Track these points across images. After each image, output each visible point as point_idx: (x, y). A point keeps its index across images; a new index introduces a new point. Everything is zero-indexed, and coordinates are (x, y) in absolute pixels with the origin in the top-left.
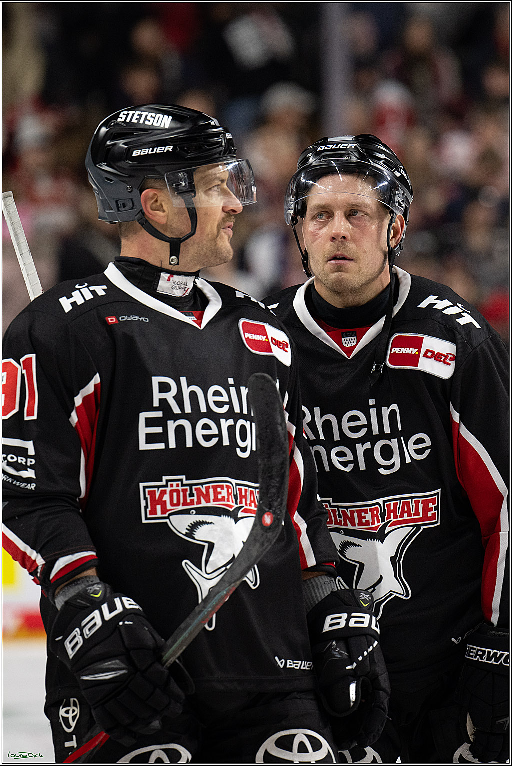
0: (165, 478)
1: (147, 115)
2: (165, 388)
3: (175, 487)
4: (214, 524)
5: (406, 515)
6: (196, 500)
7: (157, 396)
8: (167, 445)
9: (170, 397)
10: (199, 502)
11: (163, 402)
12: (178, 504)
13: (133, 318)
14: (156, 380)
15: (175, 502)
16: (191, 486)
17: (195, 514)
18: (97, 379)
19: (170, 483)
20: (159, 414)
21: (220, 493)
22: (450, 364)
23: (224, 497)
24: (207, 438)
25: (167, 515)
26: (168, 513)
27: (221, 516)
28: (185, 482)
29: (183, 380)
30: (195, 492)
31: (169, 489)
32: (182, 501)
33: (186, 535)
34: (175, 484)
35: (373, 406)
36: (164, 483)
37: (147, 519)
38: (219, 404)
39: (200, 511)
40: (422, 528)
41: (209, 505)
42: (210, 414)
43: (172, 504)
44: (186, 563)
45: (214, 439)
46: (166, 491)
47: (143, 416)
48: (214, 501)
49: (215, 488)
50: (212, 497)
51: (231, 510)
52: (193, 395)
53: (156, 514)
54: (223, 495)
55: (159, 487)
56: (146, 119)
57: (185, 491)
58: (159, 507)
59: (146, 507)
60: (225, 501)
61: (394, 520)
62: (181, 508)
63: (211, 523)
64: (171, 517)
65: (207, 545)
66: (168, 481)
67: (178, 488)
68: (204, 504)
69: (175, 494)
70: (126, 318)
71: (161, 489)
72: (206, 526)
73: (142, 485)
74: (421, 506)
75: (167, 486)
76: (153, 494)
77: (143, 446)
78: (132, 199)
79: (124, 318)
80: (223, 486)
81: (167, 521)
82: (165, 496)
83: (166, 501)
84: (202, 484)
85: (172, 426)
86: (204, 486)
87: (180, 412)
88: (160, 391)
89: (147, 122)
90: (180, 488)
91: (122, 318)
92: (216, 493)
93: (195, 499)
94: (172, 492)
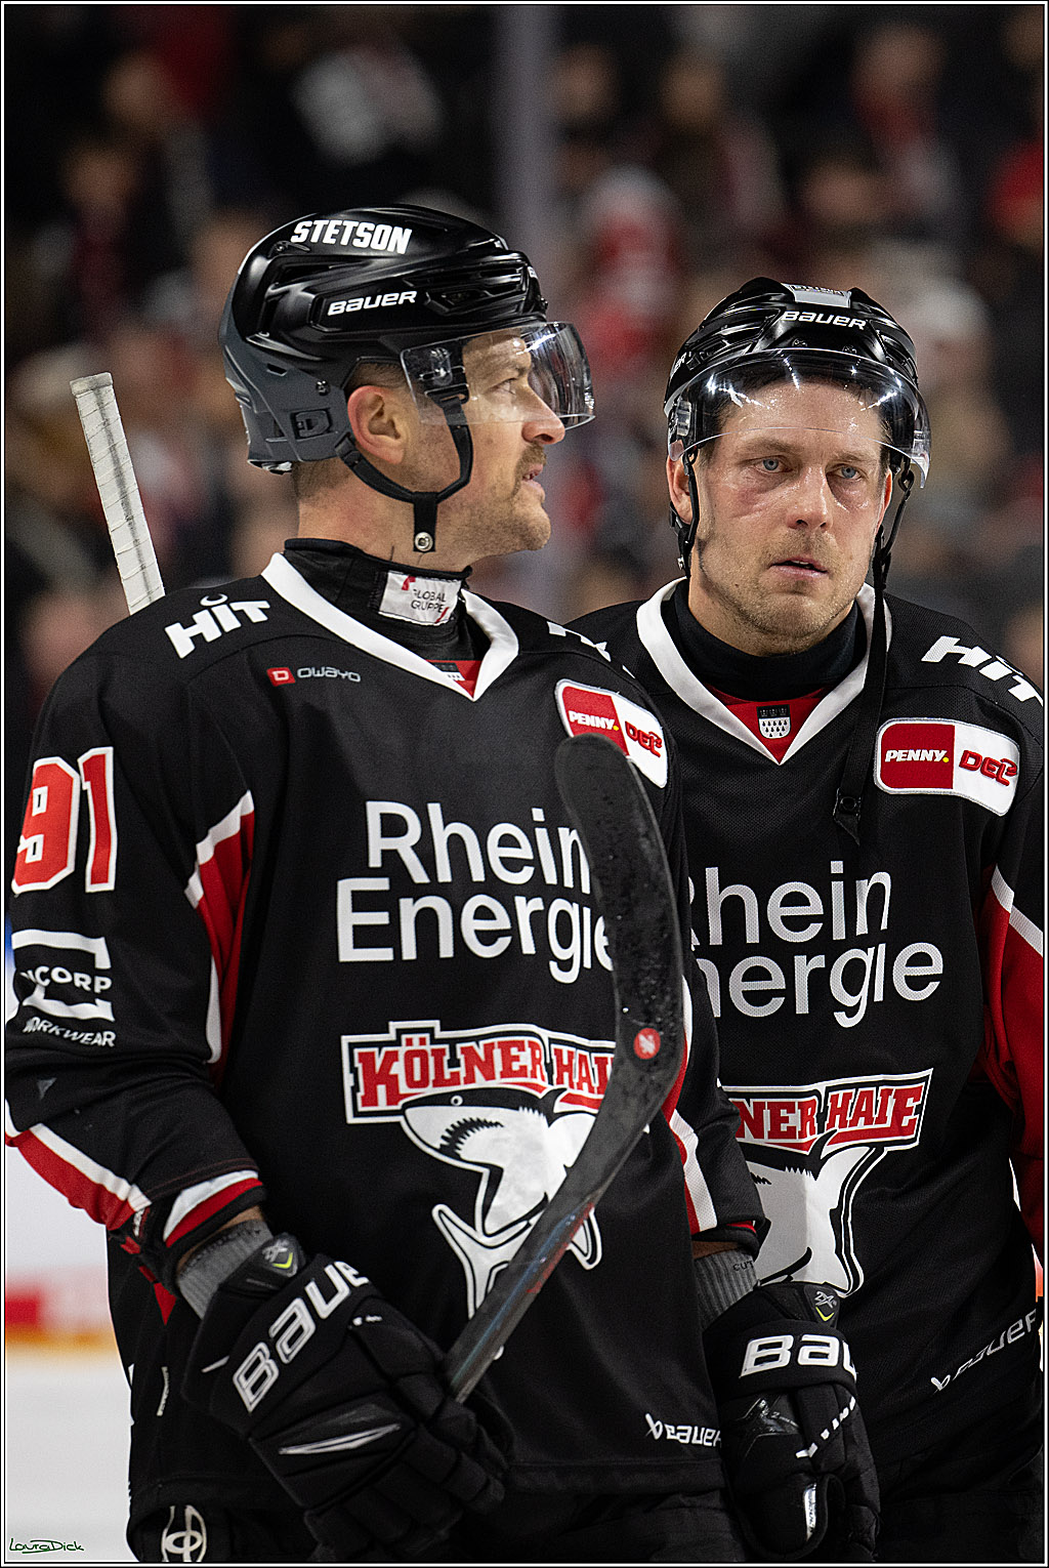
0: (393, 1026)
1: (355, 229)
2: (393, 826)
3: (416, 1046)
4: (502, 1126)
5: (862, 1120)
6: (463, 1074)
7: (377, 844)
8: (398, 952)
9: (404, 846)
10: (470, 1079)
11: (391, 857)
12: (424, 1083)
13: (325, 672)
14: (375, 810)
15: (417, 1077)
16: (452, 1042)
17: (462, 1105)
18: (247, 804)
19: (404, 1037)
20: (382, 884)
21: (517, 1058)
22: (1007, 783)
23: (524, 1068)
24: (487, 938)
25: (398, 1107)
26: (401, 1103)
27: (517, 1109)
28: (439, 1034)
29: (435, 810)
30: (460, 1056)
31: (402, 1050)
32: (432, 1076)
33: (442, 1150)
34: (416, 1038)
35: (837, 877)
36: (392, 1036)
37: (357, 1114)
38: (512, 865)
39: (473, 1098)
40: (887, 1149)
41: (491, 1084)
42: (492, 886)
43: (411, 1083)
44: (441, 1212)
45: (500, 939)
46: (396, 1053)
47: (346, 888)
48: (503, 1075)
49: (506, 1048)
50: (498, 1067)
51: (540, 1096)
52: (456, 843)
53: (376, 1104)
54: (522, 1063)
55: (380, 1045)
56: (354, 235)
57: (439, 1054)
58: (381, 1090)
59: (355, 1089)
60: (526, 1076)
61: (840, 1131)
62: (430, 1091)
63: (497, 1124)
64: (408, 1112)
65: (486, 1172)
66: (399, 1032)
67: (423, 1047)
68: (480, 1082)
69: (417, 1061)
70: (312, 672)
71: (385, 1049)
72: (484, 1131)
73: (346, 1040)
74: (891, 1101)
75: (398, 1043)
76: (368, 1060)
77: (348, 953)
78: (326, 410)
79: (307, 673)
80: (523, 1042)
81: (400, 1119)
82: (395, 1064)
83: (396, 1076)
84: (477, 1039)
85: (408, 909)
86: (482, 1043)
87: (427, 881)
88: (384, 835)
89: (356, 243)
90: (428, 1048)
91: (303, 673)
92: (508, 1060)
93: (462, 1070)
94: (410, 1056)
